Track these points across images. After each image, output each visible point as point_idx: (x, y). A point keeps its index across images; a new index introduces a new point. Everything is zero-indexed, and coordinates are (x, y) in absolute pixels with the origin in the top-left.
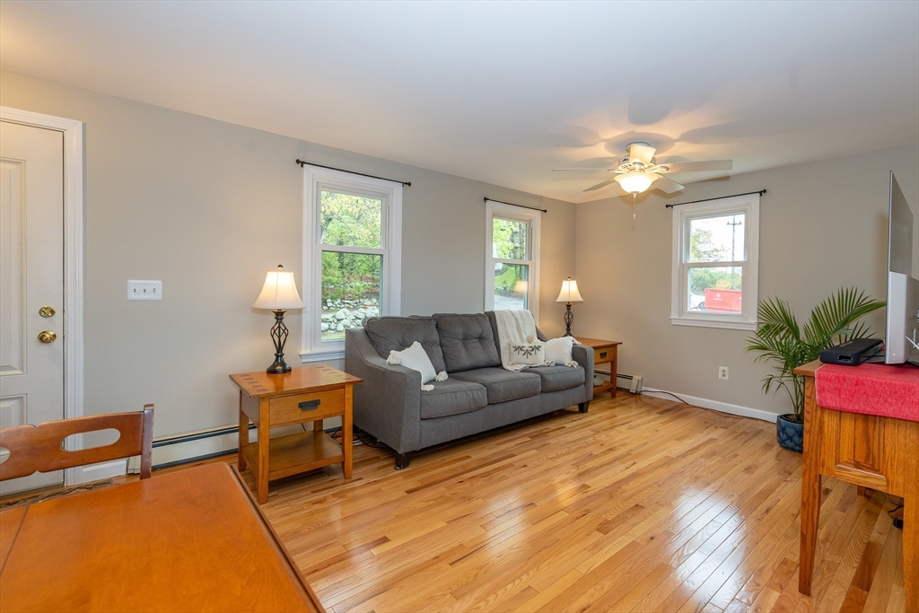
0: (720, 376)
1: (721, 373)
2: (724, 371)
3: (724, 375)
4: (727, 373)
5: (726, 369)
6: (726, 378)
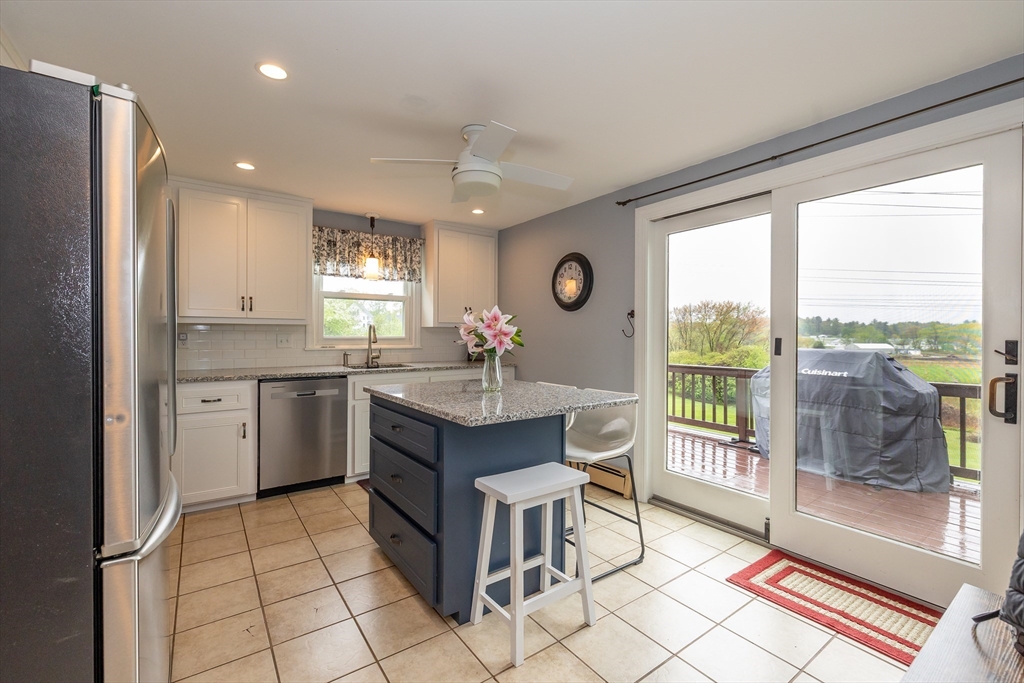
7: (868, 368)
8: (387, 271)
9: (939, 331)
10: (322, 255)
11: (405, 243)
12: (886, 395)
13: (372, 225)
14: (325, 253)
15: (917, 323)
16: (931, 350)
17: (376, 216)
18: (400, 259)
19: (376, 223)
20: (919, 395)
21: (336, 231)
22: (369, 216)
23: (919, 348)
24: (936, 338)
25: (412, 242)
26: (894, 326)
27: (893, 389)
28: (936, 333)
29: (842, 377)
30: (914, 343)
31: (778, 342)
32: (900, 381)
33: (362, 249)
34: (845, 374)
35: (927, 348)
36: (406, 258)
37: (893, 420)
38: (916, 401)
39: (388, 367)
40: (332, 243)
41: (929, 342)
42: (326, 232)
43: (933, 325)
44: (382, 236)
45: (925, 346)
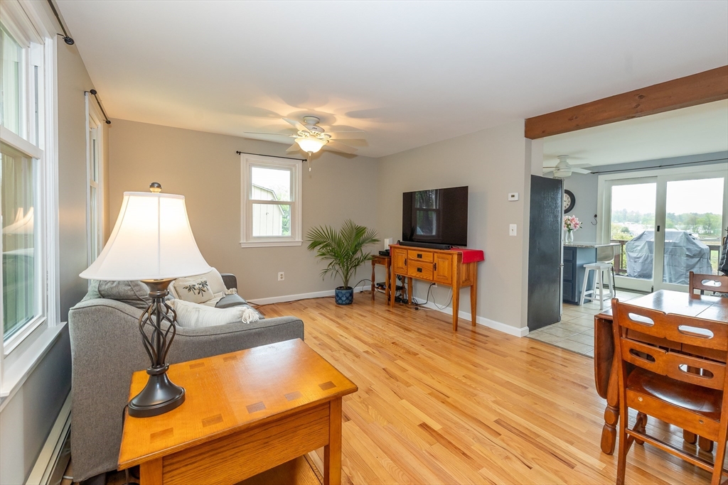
0: (279, 279)
1: (279, 277)
2: (282, 275)
3: (282, 278)
4: (283, 276)
5: (283, 273)
6: (283, 279)
7: (681, 238)
9: (712, 220)
12: (688, 249)
15: (696, 214)
16: (706, 234)
20: (702, 249)
23: (697, 232)
24: (710, 225)
26: (680, 216)
27: (691, 247)
28: (709, 221)
29: (669, 242)
30: (693, 229)
31: (659, 227)
32: (694, 244)
34: (671, 241)
35: (703, 232)
37: (690, 259)
38: (700, 252)
41: (705, 228)
43: (707, 215)
45: (701, 230)
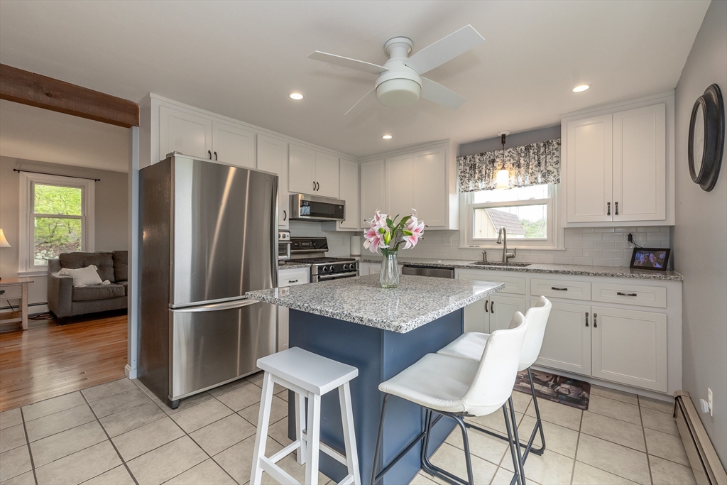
8: (520, 179)
10: (465, 177)
11: (539, 147)
13: (503, 142)
14: (467, 175)
17: (507, 133)
18: (533, 163)
19: (507, 139)
21: (476, 156)
22: (500, 135)
25: (547, 144)
33: (496, 164)
36: (539, 163)
39: (520, 266)
40: (473, 167)
42: (468, 159)
44: (515, 148)
